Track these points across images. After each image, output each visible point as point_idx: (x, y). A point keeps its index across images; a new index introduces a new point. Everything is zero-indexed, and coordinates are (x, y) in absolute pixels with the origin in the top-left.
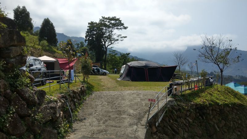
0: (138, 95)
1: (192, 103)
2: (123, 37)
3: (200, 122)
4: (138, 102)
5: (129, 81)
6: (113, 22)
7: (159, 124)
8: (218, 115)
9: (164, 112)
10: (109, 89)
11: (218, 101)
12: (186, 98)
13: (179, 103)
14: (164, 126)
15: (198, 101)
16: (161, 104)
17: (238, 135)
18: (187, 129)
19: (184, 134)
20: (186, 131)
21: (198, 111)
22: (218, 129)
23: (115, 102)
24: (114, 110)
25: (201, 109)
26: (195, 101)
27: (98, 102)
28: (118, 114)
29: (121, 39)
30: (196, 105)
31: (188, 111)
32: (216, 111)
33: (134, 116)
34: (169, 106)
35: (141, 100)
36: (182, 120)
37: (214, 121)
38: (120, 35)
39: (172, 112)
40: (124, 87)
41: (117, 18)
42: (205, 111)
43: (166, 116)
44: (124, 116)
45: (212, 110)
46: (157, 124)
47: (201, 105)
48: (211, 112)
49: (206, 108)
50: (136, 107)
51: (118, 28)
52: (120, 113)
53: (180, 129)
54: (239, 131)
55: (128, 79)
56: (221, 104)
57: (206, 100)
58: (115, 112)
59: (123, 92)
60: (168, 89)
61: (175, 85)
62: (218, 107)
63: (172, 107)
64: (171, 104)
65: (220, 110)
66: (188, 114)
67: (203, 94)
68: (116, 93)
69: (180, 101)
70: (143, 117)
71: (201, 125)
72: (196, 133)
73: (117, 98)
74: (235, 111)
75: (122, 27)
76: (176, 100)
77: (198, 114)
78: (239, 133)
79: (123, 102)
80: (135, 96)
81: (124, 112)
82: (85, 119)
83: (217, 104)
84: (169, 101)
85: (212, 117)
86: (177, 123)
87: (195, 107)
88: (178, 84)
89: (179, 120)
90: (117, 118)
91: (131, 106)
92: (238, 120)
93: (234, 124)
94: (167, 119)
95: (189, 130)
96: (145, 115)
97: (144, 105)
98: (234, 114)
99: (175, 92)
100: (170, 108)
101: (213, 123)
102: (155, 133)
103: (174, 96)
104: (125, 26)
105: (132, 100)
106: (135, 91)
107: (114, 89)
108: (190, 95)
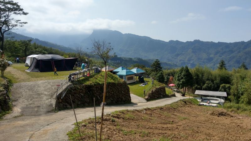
0: (49, 83)
1: (84, 85)
2: (24, 23)
3: (88, 95)
4: (50, 87)
5: (38, 72)
6: (9, 6)
7: (63, 98)
8: (99, 90)
9: (66, 91)
10: (24, 80)
11: (99, 82)
12: (80, 82)
13: (75, 86)
14: (66, 99)
15: (88, 83)
16: (64, 88)
17: (111, 100)
18: (80, 100)
19: (78, 102)
20: (79, 101)
21: (87, 89)
22: (99, 98)
23: (34, 89)
24: (35, 94)
25: (89, 87)
26: (86, 84)
27: (21, 90)
28: (38, 95)
29: (21, 25)
30: (86, 86)
31: (81, 89)
32: (98, 88)
33: (49, 95)
34: (69, 88)
35: (52, 86)
36: (77, 95)
37: (97, 93)
38: (19, 21)
39: (71, 91)
40: (36, 78)
41: (14, 2)
42: (91, 89)
43: (68, 93)
44: (42, 96)
45: (96, 88)
46: (62, 98)
47: (89, 85)
48: (95, 89)
49: (92, 87)
50: (48, 90)
51: (16, 13)
52: (39, 94)
53: (76, 100)
54: (112, 98)
55: (37, 70)
56: (101, 84)
57: (92, 82)
58: (36, 94)
59: (37, 82)
60: (69, 77)
61: (73, 75)
62: (99, 85)
63: (71, 88)
64: (70, 86)
65: (101, 87)
66: (81, 91)
67: (91, 79)
68: (32, 83)
69: (76, 84)
70: (54, 95)
71: (89, 97)
72: (86, 101)
73: (34, 86)
74: (110, 87)
75: (21, 12)
76: (74, 84)
77: (87, 91)
78: (112, 99)
79: (39, 88)
80: (47, 84)
81: (42, 94)
82: (17, 100)
83: (99, 84)
84: (69, 85)
85: (96, 91)
86: (74, 97)
87: (85, 87)
88: (75, 74)
89: (75, 95)
90: (38, 97)
91: (45, 90)
92: (111, 92)
93: (109, 94)
94: (68, 95)
95: (81, 100)
96: (54, 94)
97: (54, 89)
98: (109, 88)
99: (73, 80)
100: (70, 89)
101: (96, 95)
102: (61, 103)
103: (72, 82)
104: (25, 12)
105: (45, 87)
106: (46, 81)
107: (29, 80)
108: (83, 80)
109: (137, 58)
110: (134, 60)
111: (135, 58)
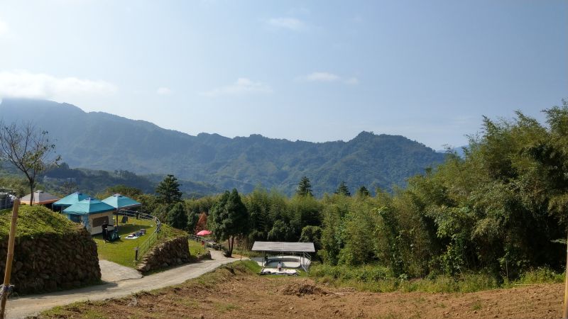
17: (45, 280)
74: (42, 245)
92: (46, 257)
93: (39, 264)
109: (121, 171)
110: (114, 176)
111: (117, 171)
